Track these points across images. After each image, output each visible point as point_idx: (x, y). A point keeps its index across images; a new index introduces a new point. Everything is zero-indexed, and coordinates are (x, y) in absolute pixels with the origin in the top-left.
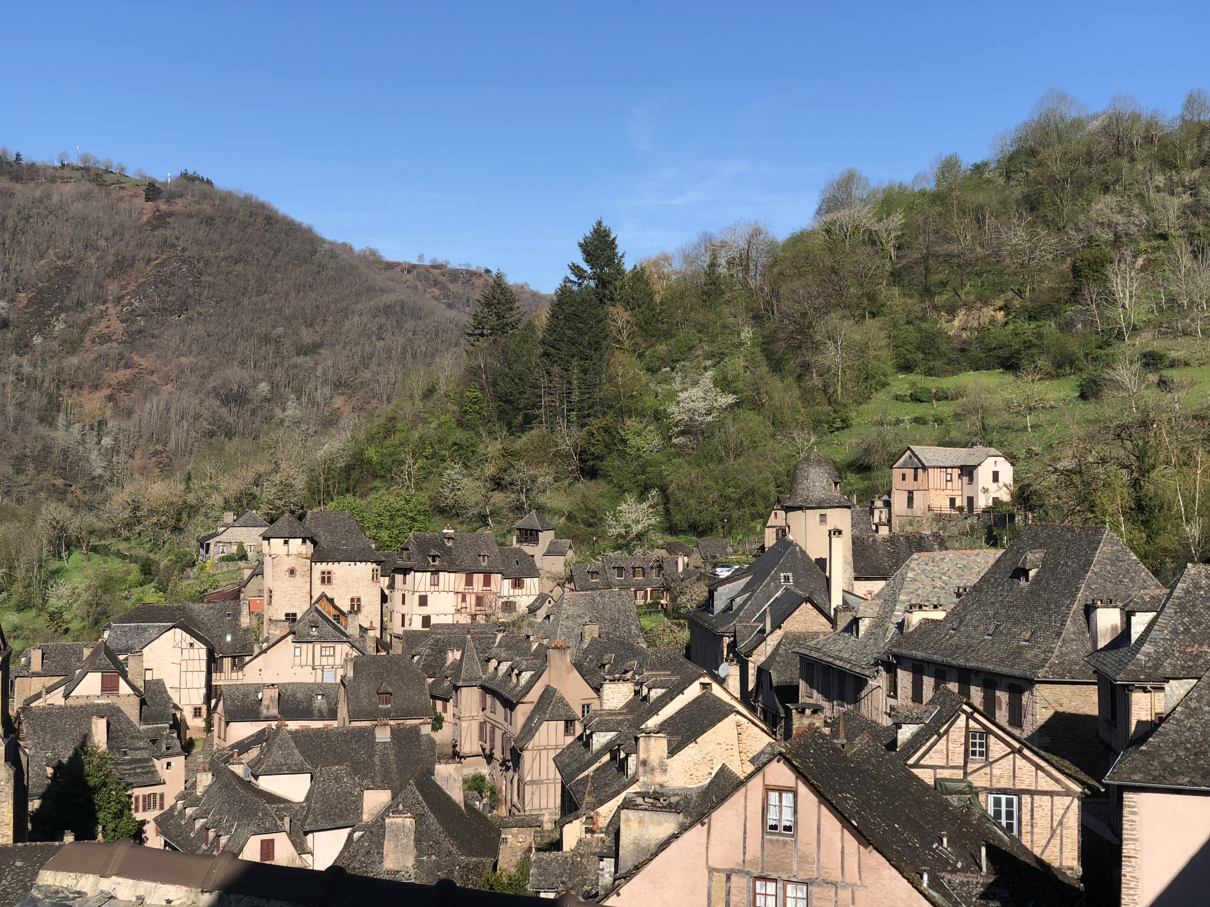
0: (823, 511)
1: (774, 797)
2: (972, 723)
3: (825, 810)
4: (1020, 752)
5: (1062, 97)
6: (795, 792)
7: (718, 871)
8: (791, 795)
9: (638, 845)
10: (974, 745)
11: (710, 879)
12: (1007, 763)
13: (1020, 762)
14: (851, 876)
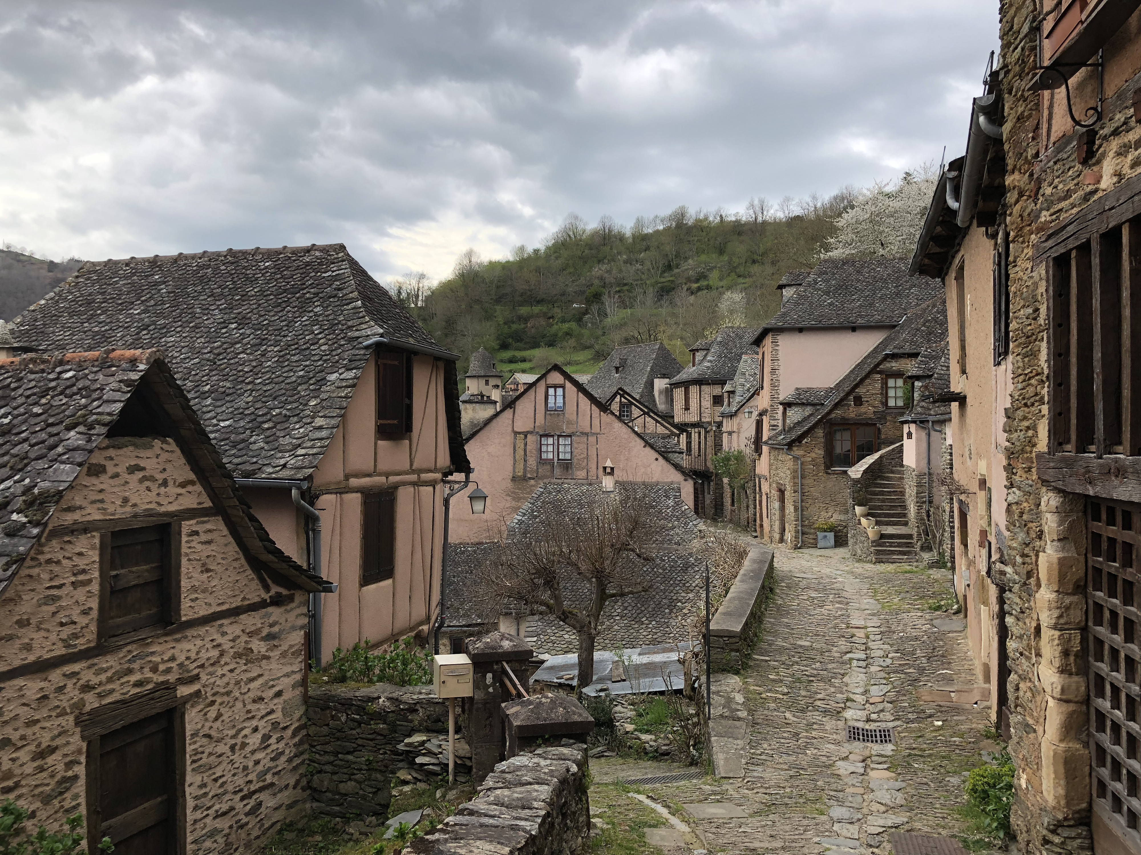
0: (487, 378)
1: (551, 391)
2: (623, 399)
4: (648, 414)
6: (563, 387)
7: (520, 433)
8: (561, 389)
10: (624, 411)
11: (515, 438)
12: (640, 420)
14: (596, 429)
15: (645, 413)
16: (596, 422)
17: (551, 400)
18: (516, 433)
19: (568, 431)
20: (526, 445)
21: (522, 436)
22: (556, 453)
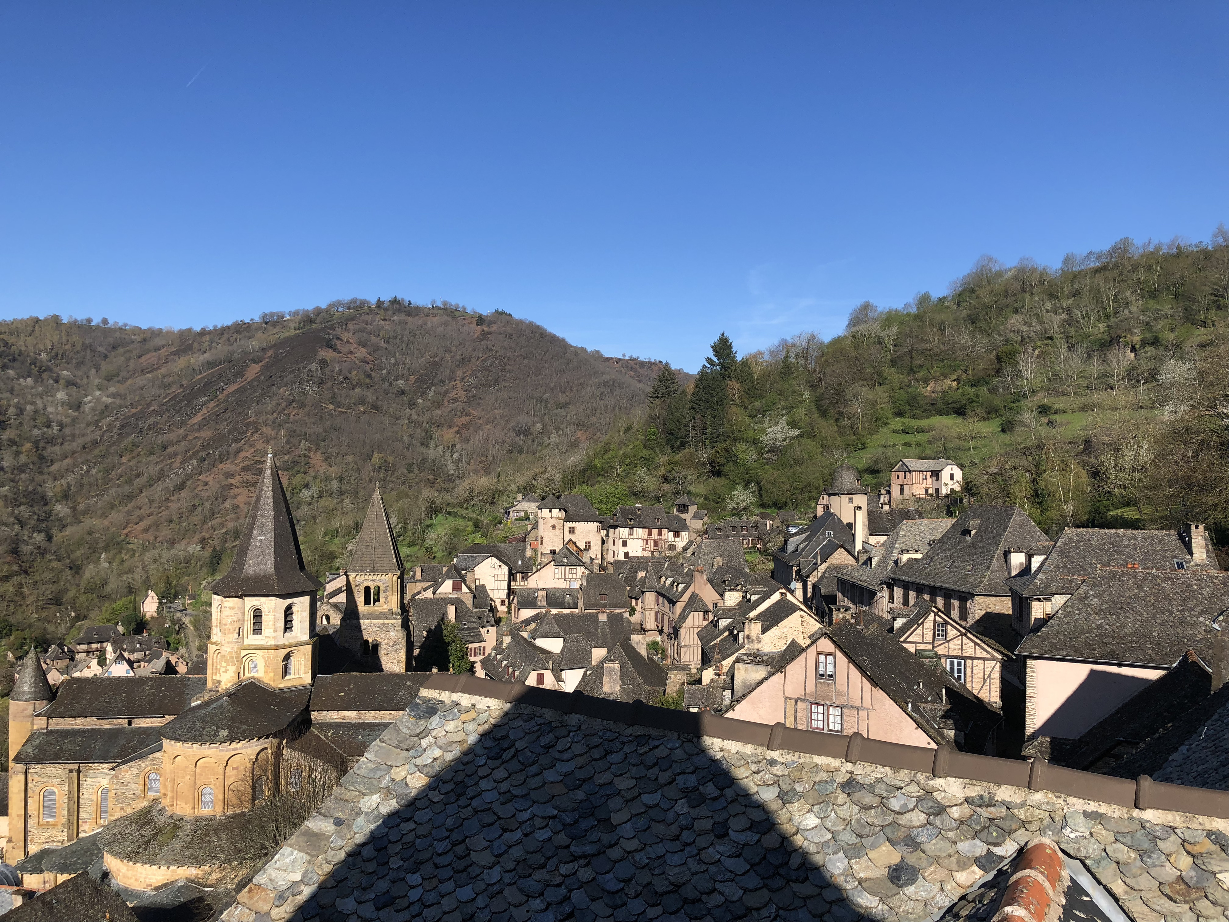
0: (850, 496)
1: (822, 658)
2: (937, 618)
3: (851, 665)
4: (965, 635)
5: (990, 259)
6: (834, 656)
7: (790, 699)
8: (832, 657)
9: (745, 683)
10: (938, 630)
11: (786, 703)
12: (958, 641)
13: (965, 640)
14: (867, 703)
15: (962, 634)
16: (867, 696)
17: (822, 668)
18: (786, 698)
19: (838, 702)
20: (796, 711)
21: (793, 702)
22: (826, 724)
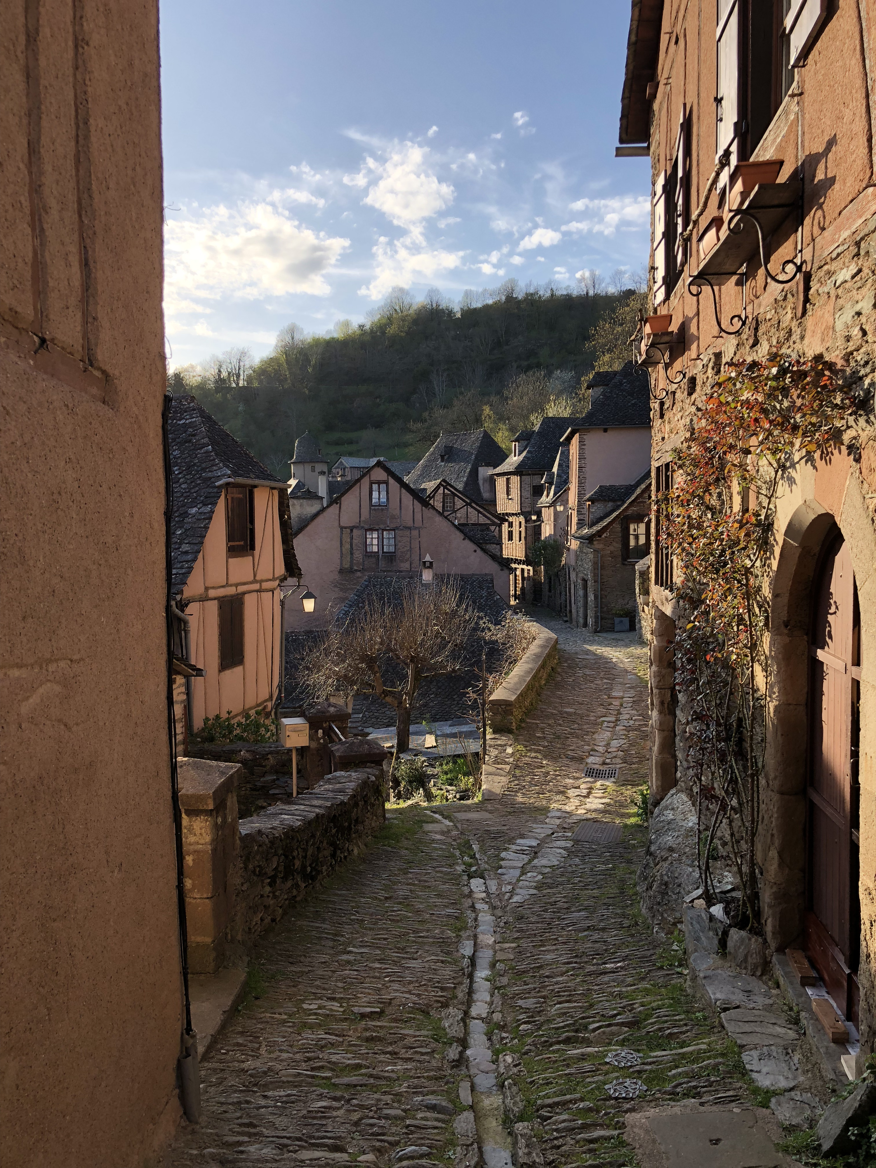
1: (375, 487)
2: (446, 491)
3: (403, 490)
4: (470, 504)
7: (346, 528)
8: (385, 485)
10: (447, 502)
11: (342, 533)
12: (464, 510)
13: (470, 510)
14: (419, 523)
15: (467, 504)
16: (418, 516)
17: (375, 494)
18: (342, 528)
19: (392, 526)
20: (352, 538)
21: (348, 530)
22: (380, 547)
